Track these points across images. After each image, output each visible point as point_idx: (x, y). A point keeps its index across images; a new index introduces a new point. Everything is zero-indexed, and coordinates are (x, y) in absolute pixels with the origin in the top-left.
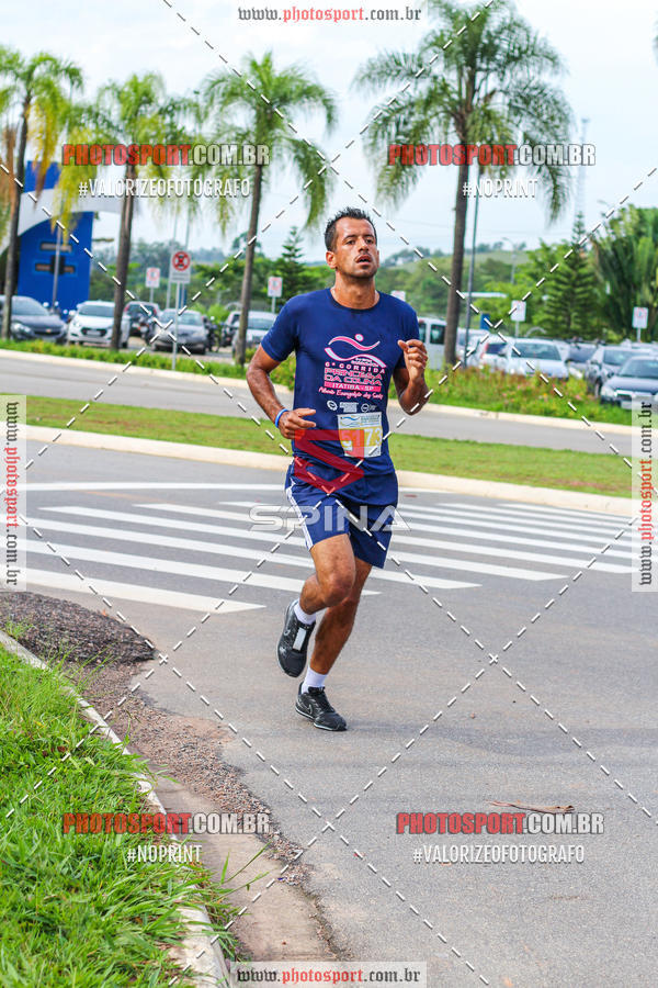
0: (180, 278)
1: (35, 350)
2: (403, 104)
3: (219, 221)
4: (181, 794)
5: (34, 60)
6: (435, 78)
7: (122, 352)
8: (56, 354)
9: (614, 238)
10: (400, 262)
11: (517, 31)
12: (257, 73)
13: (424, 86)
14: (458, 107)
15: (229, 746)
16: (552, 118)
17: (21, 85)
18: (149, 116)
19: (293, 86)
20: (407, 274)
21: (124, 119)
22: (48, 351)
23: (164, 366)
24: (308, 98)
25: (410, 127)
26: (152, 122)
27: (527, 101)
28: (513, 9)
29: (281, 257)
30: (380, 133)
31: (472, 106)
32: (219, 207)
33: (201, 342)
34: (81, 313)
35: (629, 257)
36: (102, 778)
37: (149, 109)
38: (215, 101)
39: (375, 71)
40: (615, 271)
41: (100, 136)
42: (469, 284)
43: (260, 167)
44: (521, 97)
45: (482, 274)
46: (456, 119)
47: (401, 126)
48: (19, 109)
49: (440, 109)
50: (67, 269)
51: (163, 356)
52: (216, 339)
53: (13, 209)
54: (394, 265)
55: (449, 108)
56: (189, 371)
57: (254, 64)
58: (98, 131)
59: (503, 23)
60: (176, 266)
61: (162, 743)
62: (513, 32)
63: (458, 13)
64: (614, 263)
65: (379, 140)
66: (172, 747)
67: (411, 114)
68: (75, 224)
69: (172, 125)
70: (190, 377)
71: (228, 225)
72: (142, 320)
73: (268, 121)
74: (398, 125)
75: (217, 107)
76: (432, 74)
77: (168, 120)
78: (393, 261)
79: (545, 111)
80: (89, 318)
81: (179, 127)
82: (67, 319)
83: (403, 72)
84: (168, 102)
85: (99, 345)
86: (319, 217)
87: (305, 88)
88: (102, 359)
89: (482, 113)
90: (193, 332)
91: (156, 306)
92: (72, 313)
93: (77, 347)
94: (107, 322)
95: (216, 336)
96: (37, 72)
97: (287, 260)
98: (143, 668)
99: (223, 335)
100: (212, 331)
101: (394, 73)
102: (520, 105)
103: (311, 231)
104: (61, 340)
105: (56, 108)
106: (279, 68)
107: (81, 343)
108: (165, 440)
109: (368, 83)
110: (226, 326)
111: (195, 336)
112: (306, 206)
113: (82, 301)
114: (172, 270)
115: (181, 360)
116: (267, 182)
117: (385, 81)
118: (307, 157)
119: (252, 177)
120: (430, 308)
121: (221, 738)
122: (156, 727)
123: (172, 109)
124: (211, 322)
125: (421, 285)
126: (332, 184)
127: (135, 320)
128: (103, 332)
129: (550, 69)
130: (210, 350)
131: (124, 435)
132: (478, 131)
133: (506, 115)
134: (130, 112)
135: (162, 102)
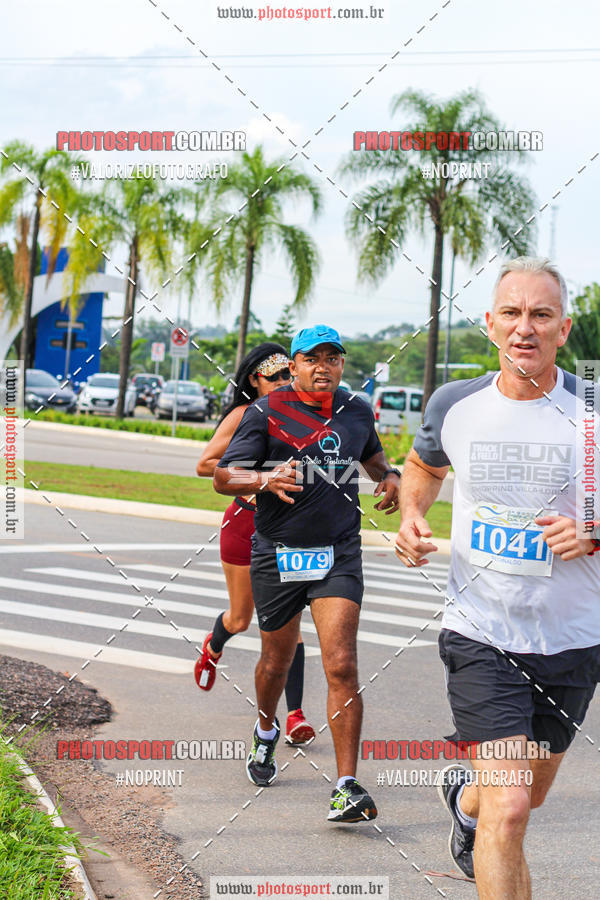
0: (180, 352)
1: (47, 419)
2: (381, 191)
3: (214, 300)
4: (116, 864)
5: (45, 154)
6: (411, 168)
7: (127, 421)
8: (66, 423)
9: (579, 314)
10: (388, 337)
11: (487, 124)
12: (249, 165)
13: (400, 176)
14: (433, 195)
15: (172, 812)
16: (519, 204)
17: (34, 177)
18: (151, 204)
19: (281, 177)
20: (393, 348)
21: (128, 207)
22: (59, 420)
23: (164, 433)
24: (295, 186)
25: (388, 213)
26: (153, 209)
27: (496, 188)
28: (482, 104)
29: (276, 333)
30: (361, 218)
31: (445, 194)
32: (214, 287)
33: (200, 411)
34: (91, 385)
35: (594, 331)
36: (26, 853)
37: (151, 198)
38: (211, 189)
39: (357, 162)
40: (581, 344)
41: (106, 223)
42: (446, 356)
43: (252, 249)
44: (490, 185)
45: (462, 347)
46: (431, 205)
47: (380, 211)
48: (33, 199)
49: (416, 196)
50: (78, 345)
51: (164, 423)
52: (215, 408)
53: (26, 291)
54: (382, 339)
55: (425, 195)
56: (187, 438)
57: (246, 157)
58: (104, 218)
59: (474, 117)
60: (176, 341)
61: (104, 810)
62: (483, 125)
63: (432, 108)
64: (580, 336)
65: (360, 225)
66: (113, 814)
67: (389, 200)
68: (83, 303)
69: (171, 212)
70: (188, 443)
71: (222, 303)
72: (147, 390)
73: (259, 208)
74: (377, 210)
75: (212, 195)
76: (408, 165)
77: (168, 207)
78: (381, 336)
79: (512, 198)
80: (98, 389)
81: (179, 214)
82: (78, 390)
83: (382, 163)
84: (168, 191)
85: (107, 415)
86: (306, 295)
87: (293, 177)
88: (108, 426)
89: (455, 200)
90: (193, 402)
91: (161, 378)
92: (83, 384)
93: (87, 417)
94: (114, 393)
95: (216, 405)
96: (49, 165)
97: (280, 335)
98: (98, 731)
99: (222, 404)
100: (211, 401)
101: (374, 164)
102: (489, 192)
103: (298, 308)
104: (72, 410)
105: (66, 197)
106: (269, 159)
107: (91, 412)
108: (155, 503)
109: (350, 174)
110: (225, 396)
111: (195, 405)
112: (294, 285)
113: (91, 374)
114: (173, 345)
115: (181, 428)
116: (258, 264)
117: (365, 171)
118: (295, 241)
119: (244, 259)
120: (415, 379)
121: (164, 804)
122: (102, 792)
123: (170, 198)
124: (210, 392)
125: (407, 357)
126: (318, 266)
127: (141, 391)
128: (111, 402)
129: (517, 159)
130: (210, 418)
131: (117, 498)
132: (452, 216)
133: (477, 201)
134: (133, 201)
135: (162, 191)
